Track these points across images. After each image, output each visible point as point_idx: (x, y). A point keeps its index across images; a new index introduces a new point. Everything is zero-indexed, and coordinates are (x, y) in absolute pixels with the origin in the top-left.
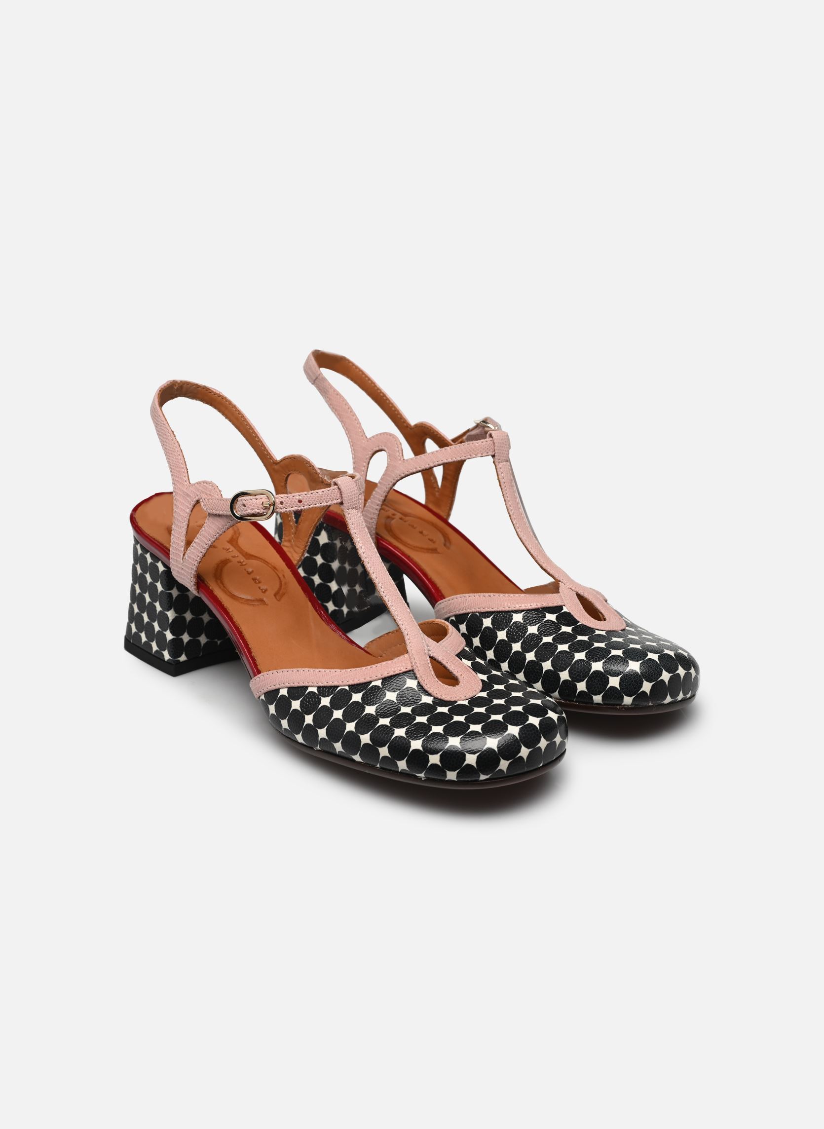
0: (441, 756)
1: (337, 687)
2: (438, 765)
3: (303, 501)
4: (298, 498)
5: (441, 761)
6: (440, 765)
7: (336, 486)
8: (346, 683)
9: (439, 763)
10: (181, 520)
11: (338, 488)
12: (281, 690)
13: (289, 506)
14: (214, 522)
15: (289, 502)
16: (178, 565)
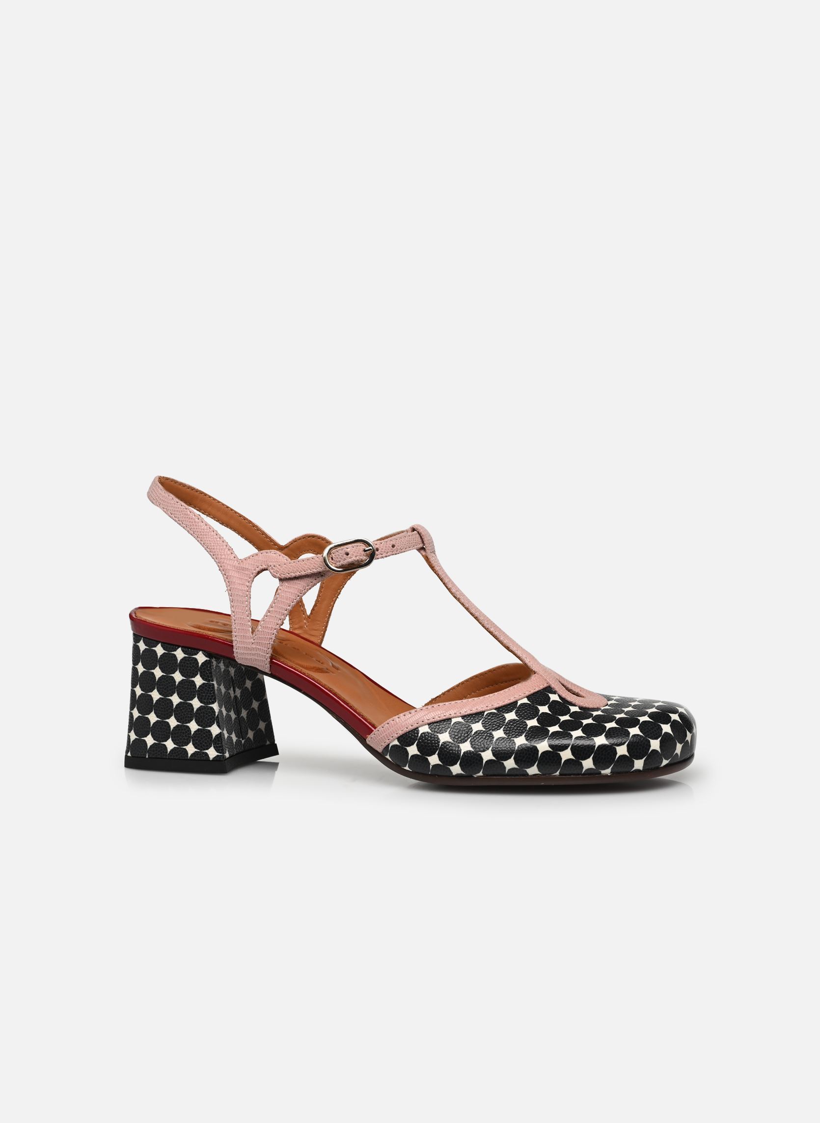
0: (628, 746)
1: (484, 712)
2: (626, 755)
3: (396, 545)
4: (392, 543)
5: (628, 751)
6: (628, 755)
7: (415, 531)
8: (490, 707)
9: (627, 754)
10: (241, 594)
11: (418, 532)
12: (420, 729)
13: (385, 552)
14: (291, 586)
15: (384, 548)
16: (246, 641)
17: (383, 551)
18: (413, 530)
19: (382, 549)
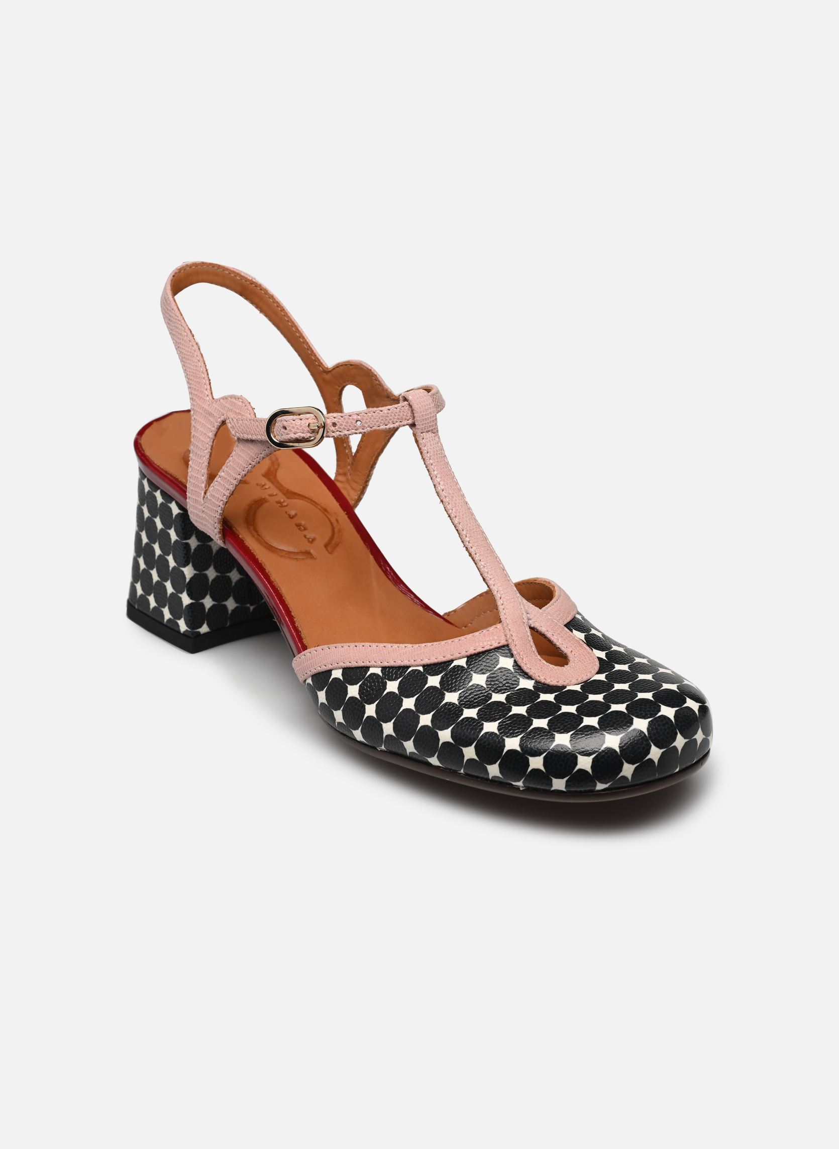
0: (545, 758)
1: (408, 667)
2: (541, 770)
3: (363, 422)
5: (545, 764)
6: (544, 771)
7: (405, 402)
8: (419, 662)
9: (542, 768)
10: (201, 447)
11: (409, 405)
13: (344, 429)
14: (245, 449)
15: (345, 424)
16: (197, 506)
17: (342, 427)
18: (428, 390)
19: (341, 425)
